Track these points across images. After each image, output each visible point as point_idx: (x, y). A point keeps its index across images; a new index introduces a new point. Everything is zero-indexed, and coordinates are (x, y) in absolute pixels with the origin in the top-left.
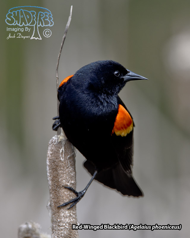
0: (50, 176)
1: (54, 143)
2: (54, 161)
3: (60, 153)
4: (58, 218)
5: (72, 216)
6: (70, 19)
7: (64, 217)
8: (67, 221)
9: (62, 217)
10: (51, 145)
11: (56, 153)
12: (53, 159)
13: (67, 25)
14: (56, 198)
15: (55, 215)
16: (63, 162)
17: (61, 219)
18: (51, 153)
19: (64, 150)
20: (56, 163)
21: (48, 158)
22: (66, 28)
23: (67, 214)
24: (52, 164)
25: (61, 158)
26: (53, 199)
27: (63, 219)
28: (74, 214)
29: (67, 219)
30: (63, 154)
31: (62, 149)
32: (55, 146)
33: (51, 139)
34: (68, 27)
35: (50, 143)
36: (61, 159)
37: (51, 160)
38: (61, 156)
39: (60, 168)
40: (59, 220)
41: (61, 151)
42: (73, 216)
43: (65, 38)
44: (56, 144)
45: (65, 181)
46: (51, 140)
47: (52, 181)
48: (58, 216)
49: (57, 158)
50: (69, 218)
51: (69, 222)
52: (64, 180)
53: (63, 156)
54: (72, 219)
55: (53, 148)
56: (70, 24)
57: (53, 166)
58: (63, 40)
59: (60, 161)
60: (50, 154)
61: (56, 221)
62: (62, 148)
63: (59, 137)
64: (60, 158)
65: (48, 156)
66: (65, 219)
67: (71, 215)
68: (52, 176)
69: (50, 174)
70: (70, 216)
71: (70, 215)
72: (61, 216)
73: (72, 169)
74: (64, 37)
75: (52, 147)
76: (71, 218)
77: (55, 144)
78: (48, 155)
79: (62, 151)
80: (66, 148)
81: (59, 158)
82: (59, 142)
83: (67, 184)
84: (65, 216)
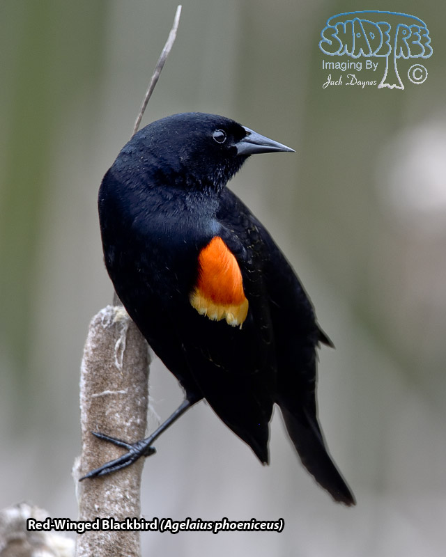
0: (87, 401)
1: (102, 323)
2: (98, 365)
3: (116, 349)
4: (96, 501)
5: (128, 500)
6: (173, 36)
7: (109, 499)
8: (117, 509)
9: (106, 501)
10: (97, 328)
11: (104, 348)
12: (97, 362)
13: (164, 50)
14: (94, 454)
15: (90, 493)
16: (119, 372)
17: (103, 503)
18: (94, 346)
19: (124, 343)
20: (102, 371)
21: (86, 358)
22: (162, 56)
23: (118, 495)
24: (95, 373)
25: (116, 360)
26: (88, 455)
27: (106, 505)
28: (133, 495)
29: (117, 506)
30: (123, 351)
31: (120, 341)
32: (104, 331)
33: (96, 314)
34: (167, 54)
35: (93, 322)
36: (116, 363)
37: (91, 363)
38: (115, 356)
39: (111, 383)
40: (96, 506)
41: (117, 345)
42: (132, 500)
43: (156, 81)
44: (107, 327)
45: (119, 416)
46: (96, 316)
47: (88, 413)
48: (95, 496)
49: (106, 361)
50: (122, 503)
51: (120, 512)
52: (117, 415)
53: (122, 357)
54: (129, 506)
55: (99, 335)
56: (172, 48)
57: (96, 377)
58: (152, 83)
59: (114, 367)
60: (91, 349)
61: (91, 507)
62: (119, 337)
63: (117, 312)
64: (114, 360)
65: (87, 353)
66: (113, 505)
67: (128, 497)
68: (90, 403)
69: (86, 396)
70: (124, 499)
71: (125, 496)
72: (104, 497)
73: (139, 390)
74: (154, 77)
75: (97, 334)
76: (125, 505)
77: (105, 326)
78: (85, 351)
79: (121, 345)
80: (131, 337)
81: (111, 360)
82: (115, 324)
83: (124, 423)
84: (112, 498)
